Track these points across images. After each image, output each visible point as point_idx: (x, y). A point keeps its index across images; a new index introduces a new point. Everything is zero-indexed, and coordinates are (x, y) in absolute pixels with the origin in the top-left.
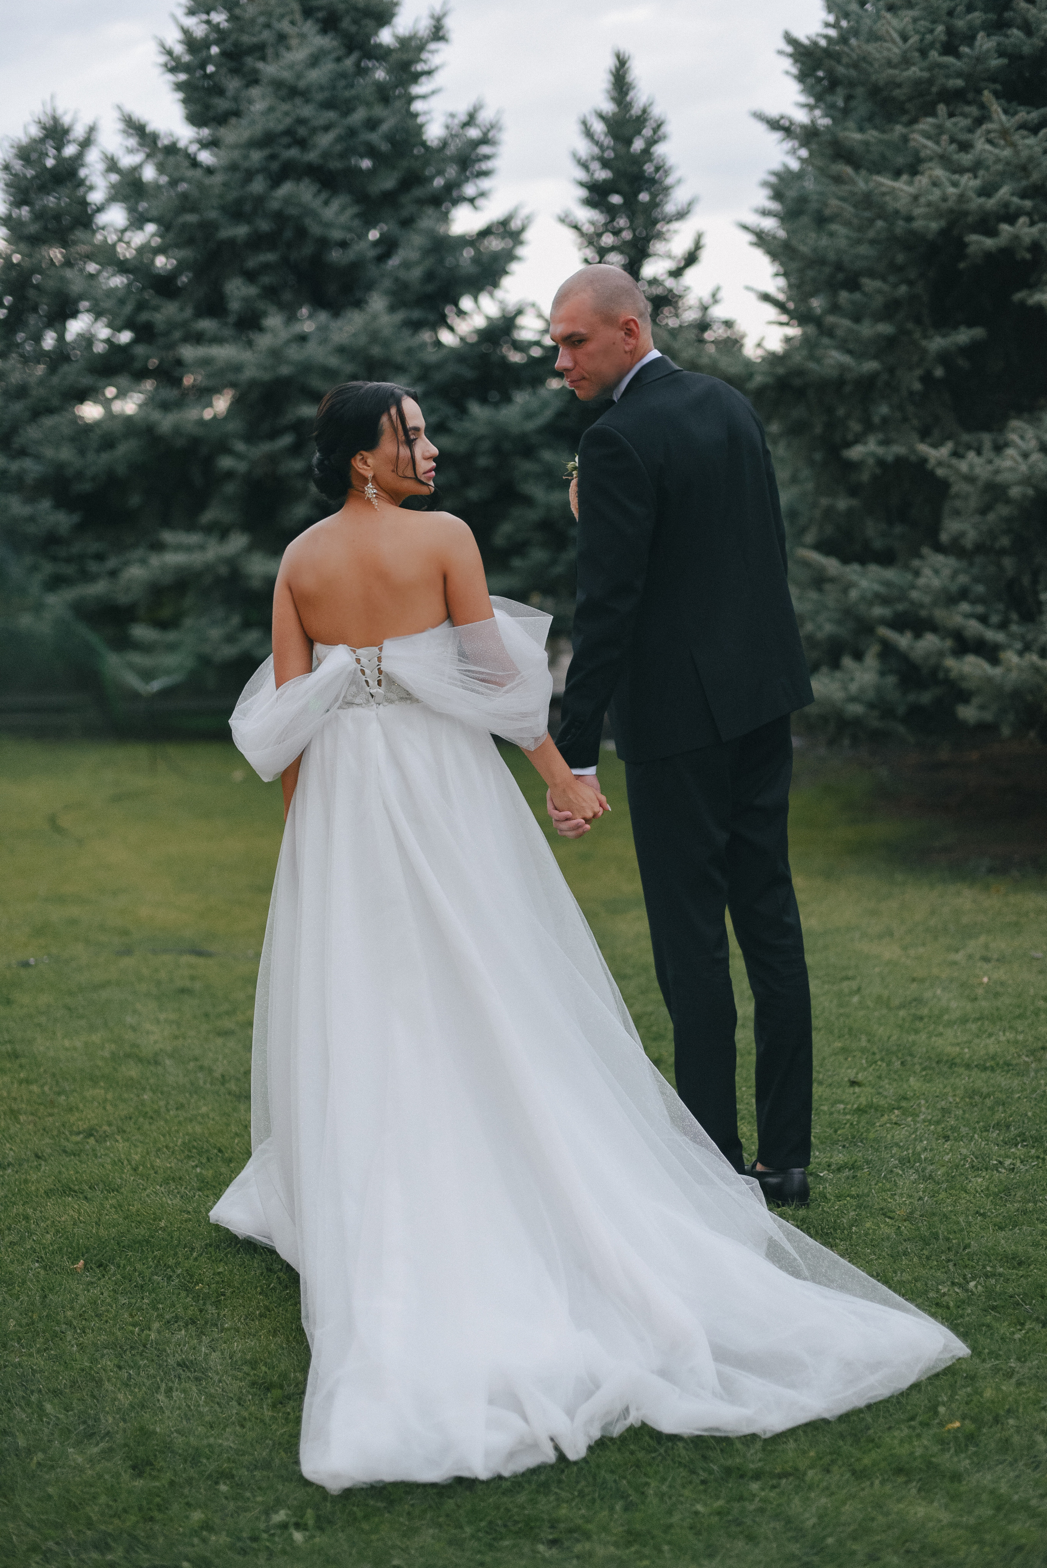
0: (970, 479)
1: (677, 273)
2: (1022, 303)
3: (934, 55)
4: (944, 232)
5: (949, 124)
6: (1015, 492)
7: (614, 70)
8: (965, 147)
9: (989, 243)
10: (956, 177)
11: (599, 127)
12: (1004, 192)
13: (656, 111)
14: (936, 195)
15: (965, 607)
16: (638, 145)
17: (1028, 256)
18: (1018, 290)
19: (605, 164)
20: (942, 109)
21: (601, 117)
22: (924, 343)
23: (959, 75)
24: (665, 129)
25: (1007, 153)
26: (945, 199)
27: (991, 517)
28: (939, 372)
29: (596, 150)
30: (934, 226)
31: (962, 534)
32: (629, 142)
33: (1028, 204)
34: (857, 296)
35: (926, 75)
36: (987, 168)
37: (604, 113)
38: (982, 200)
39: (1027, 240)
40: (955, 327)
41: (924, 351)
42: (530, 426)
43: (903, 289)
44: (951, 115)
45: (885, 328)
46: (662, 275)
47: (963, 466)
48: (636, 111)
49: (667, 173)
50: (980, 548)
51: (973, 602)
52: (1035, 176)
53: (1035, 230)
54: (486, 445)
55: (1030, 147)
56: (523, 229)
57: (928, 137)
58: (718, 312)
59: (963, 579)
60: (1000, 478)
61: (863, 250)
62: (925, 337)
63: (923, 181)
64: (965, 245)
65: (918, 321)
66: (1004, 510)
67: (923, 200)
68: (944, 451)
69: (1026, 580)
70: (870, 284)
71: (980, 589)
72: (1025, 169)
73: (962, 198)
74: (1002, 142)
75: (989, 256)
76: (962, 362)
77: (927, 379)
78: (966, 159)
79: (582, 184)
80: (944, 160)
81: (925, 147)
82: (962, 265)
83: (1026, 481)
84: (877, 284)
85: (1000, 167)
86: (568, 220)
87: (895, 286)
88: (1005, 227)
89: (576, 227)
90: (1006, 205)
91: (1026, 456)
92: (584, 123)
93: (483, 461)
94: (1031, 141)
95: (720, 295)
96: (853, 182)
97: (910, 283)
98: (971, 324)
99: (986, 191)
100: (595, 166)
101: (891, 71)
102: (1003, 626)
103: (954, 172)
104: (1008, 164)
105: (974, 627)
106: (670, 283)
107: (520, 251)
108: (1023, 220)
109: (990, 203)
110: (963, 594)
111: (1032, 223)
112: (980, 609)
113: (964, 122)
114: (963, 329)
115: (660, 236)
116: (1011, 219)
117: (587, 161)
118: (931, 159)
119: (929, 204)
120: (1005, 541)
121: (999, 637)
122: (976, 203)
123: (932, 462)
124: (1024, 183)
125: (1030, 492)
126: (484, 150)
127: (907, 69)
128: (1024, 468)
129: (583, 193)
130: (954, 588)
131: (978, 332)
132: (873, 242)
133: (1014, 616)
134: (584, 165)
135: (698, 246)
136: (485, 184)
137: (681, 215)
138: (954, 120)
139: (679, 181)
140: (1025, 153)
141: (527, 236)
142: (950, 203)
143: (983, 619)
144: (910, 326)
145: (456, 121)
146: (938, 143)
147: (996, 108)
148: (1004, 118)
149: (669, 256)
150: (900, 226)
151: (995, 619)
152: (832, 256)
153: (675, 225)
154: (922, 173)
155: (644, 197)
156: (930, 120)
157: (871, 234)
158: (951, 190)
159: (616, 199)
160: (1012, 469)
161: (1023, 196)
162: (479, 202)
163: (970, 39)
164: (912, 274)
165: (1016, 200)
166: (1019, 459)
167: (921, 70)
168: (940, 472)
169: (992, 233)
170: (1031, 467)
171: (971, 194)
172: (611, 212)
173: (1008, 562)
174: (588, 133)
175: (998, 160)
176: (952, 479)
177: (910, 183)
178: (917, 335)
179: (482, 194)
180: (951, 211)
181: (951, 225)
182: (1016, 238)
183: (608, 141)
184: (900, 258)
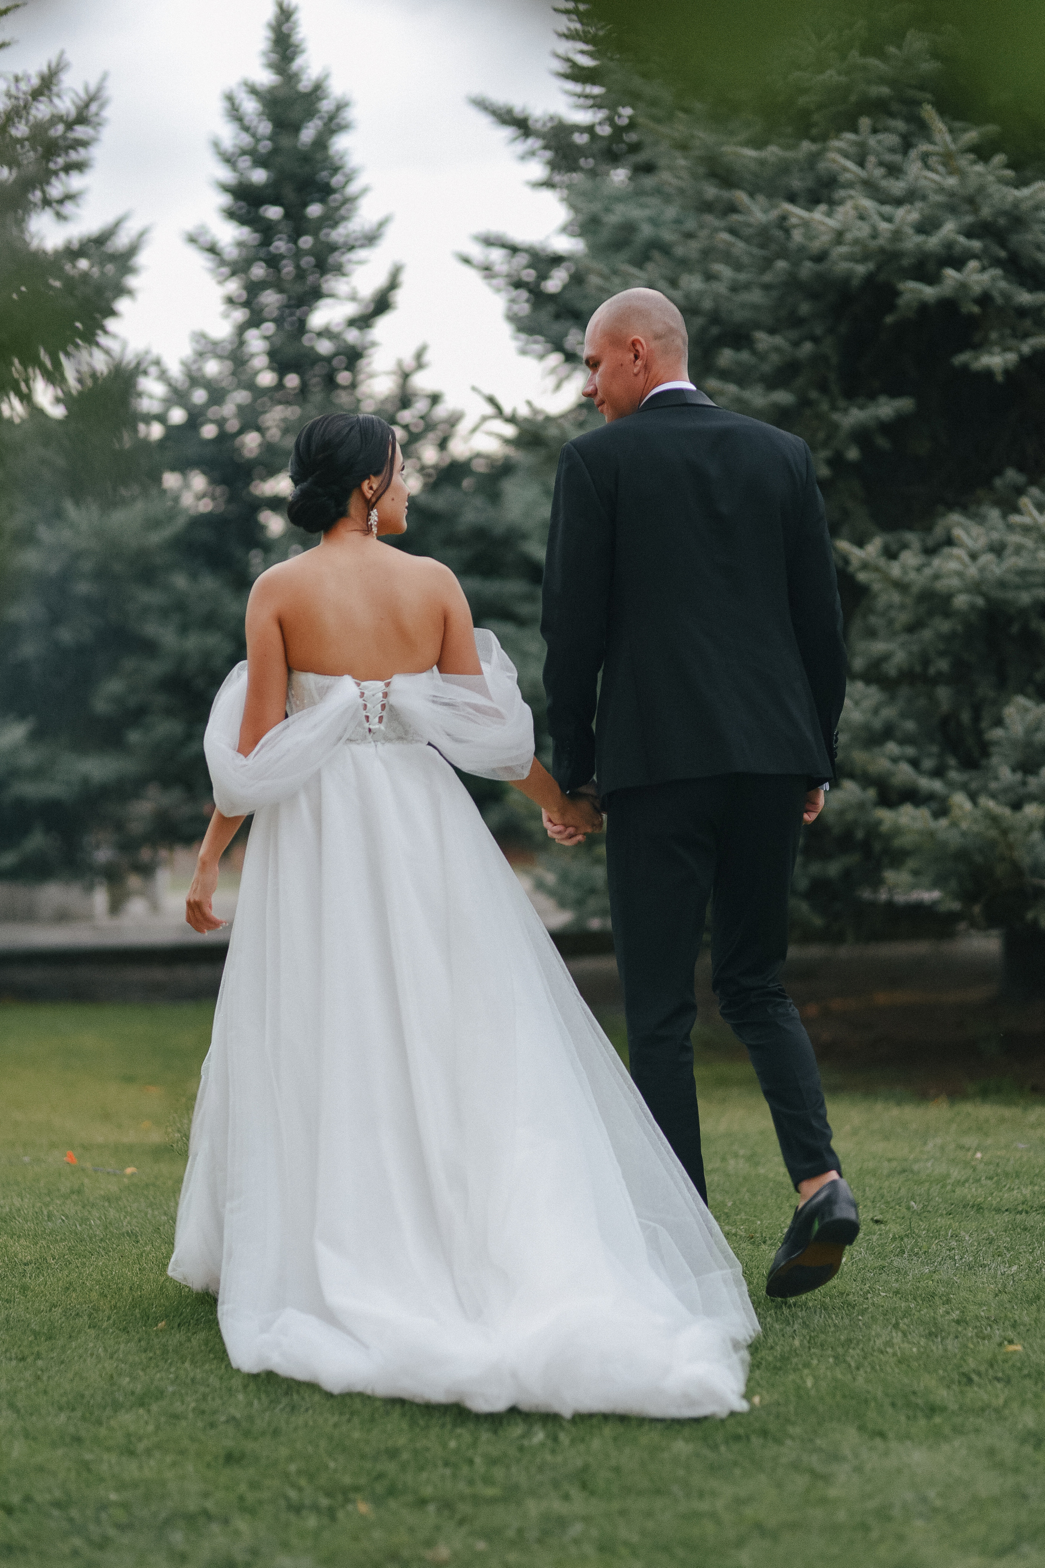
0: (901, 586)
1: (363, 321)
2: (965, 368)
3: (854, 56)
4: (870, 279)
5: (872, 141)
6: (961, 601)
7: (274, 23)
8: (894, 171)
9: (929, 292)
10: (887, 209)
11: (250, 106)
12: (949, 228)
13: (336, 89)
14: (862, 231)
15: (892, 747)
16: (308, 134)
17: (976, 309)
18: (960, 350)
19: (260, 161)
20: (865, 122)
21: (253, 91)
22: (836, 417)
23: (882, 80)
24: (352, 114)
25: (951, 182)
26: (875, 235)
27: (927, 634)
28: (853, 454)
29: (246, 140)
30: (861, 269)
31: (886, 657)
32: (296, 128)
33: (976, 245)
34: (745, 356)
35: (843, 79)
36: (924, 198)
37: (259, 88)
38: (919, 239)
39: (977, 290)
40: (872, 396)
41: (835, 427)
42: (156, 538)
43: (808, 347)
44: (875, 131)
45: (783, 397)
46: (338, 325)
47: (895, 570)
48: (305, 85)
49: (349, 179)
50: (908, 676)
51: (902, 742)
52: (986, 212)
53: (986, 277)
54: (87, 565)
55: (980, 175)
56: (133, 250)
57: (846, 156)
58: (422, 382)
59: (889, 713)
60: (941, 585)
61: (756, 296)
62: (834, 408)
63: (845, 213)
64: (897, 294)
65: (823, 388)
66: (945, 626)
67: (849, 236)
68: (873, 549)
69: (966, 717)
70: (763, 340)
71: (910, 726)
72: (972, 202)
73: (897, 235)
74: (941, 168)
75: (924, 308)
76: (882, 442)
77: (837, 462)
78: (897, 187)
79: (226, 188)
80: (871, 188)
81: (845, 169)
82: (889, 319)
83: (976, 588)
84: (778, 340)
85: (940, 198)
86: (202, 239)
87: (796, 344)
88: (950, 273)
89: (212, 250)
90: (949, 245)
91: (974, 556)
92: (230, 98)
93: (83, 588)
94: (979, 168)
95: (427, 357)
96: (749, 212)
97: (815, 339)
98: (894, 394)
99: (925, 227)
100: (245, 162)
101: (797, 74)
102: (938, 773)
103: (882, 202)
104: (952, 194)
105: (904, 773)
106: (352, 336)
107: (132, 281)
108: (973, 264)
109: (933, 242)
110: (888, 733)
111: (983, 269)
112: (910, 751)
113: (891, 139)
114: (883, 399)
115: (339, 270)
116: (958, 263)
117: (233, 154)
118: (850, 185)
119: (856, 242)
120: (943, 665)
121: (937, 785)
122: (912, 241)
123: (855, 563)
124: (969, 219)
125: (980, 602)
126: (80, 132)
127: (822, 72)
128: (972, 571)
129: (225, 200)
130: (877, 724)
131: (905, 404)
132: (767, 287)
133: (952, 761)
134: (229, 160)
135: (393, 284)
136: (75, 182)
137: (371, 239)
138: (881, 136)
139: (365, 191)
140: (973, 183)
141: (142, 259)
142: (881, 241)
143: (915, 763)
144: (814, 395)
145: (24, 86)
146: (861, 164)
147: (939, 126)
148: (948, 138)
149: (353, 298)
150: (807, 269)
151: (928, 764)
152: (707, 304)
153: (361, 254)
154: (841, 202)
155: (314, 210)
156: (850, 136)
157: (767, 278)
158: (884, 226)
159: (274, 212)
160: (960, 574)
161: (969, 234)
162: (69, 208)
163: (898, 36)
164: (818, 330)
165: (962, 239)
166: (966, 559)
167: (839, 73)
168: (862, 577)
169: (932, 279)
170: (982, 570)
171: (910, 231)
172: (266, 231)
173: (943, 693)
174: (235, 114)
175: (941, 190)
176: (876, 587)
177: (829, 214)
178: (825, 407)
179: (69, 197)
180: (882, 250)
181: (879, 268)
182: (963, 286)
183: (265, 128)
184: (805, 308)
